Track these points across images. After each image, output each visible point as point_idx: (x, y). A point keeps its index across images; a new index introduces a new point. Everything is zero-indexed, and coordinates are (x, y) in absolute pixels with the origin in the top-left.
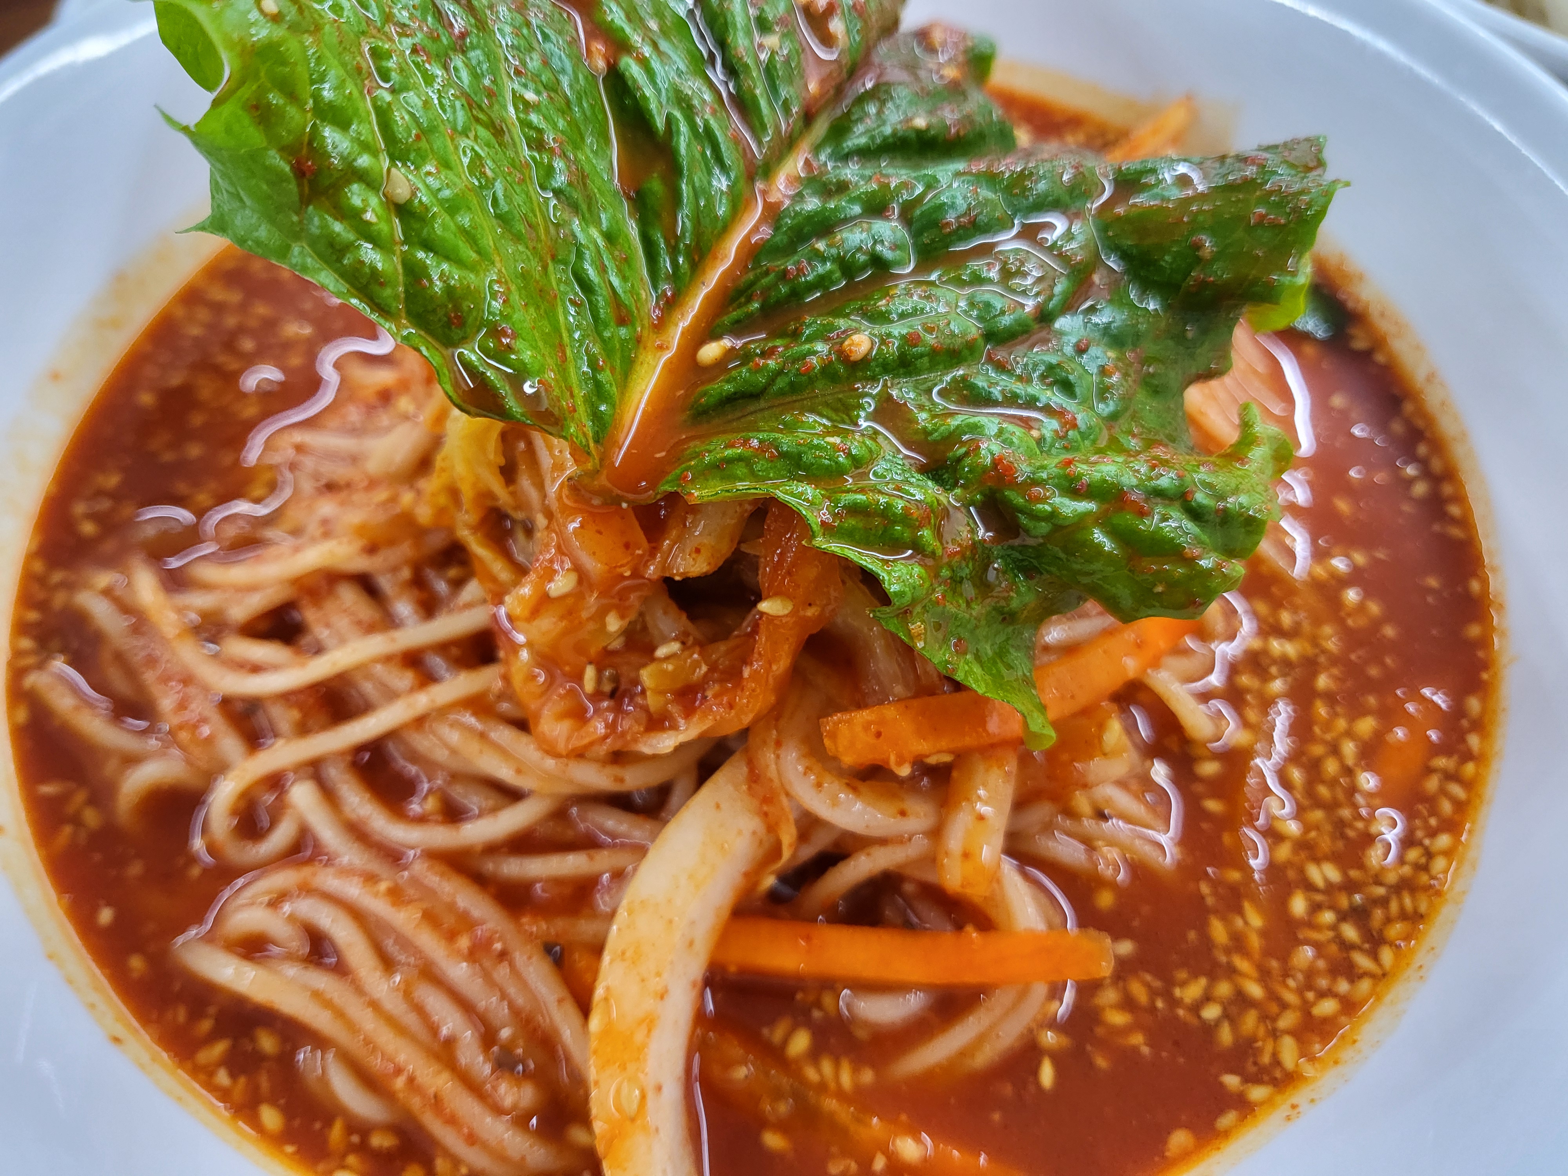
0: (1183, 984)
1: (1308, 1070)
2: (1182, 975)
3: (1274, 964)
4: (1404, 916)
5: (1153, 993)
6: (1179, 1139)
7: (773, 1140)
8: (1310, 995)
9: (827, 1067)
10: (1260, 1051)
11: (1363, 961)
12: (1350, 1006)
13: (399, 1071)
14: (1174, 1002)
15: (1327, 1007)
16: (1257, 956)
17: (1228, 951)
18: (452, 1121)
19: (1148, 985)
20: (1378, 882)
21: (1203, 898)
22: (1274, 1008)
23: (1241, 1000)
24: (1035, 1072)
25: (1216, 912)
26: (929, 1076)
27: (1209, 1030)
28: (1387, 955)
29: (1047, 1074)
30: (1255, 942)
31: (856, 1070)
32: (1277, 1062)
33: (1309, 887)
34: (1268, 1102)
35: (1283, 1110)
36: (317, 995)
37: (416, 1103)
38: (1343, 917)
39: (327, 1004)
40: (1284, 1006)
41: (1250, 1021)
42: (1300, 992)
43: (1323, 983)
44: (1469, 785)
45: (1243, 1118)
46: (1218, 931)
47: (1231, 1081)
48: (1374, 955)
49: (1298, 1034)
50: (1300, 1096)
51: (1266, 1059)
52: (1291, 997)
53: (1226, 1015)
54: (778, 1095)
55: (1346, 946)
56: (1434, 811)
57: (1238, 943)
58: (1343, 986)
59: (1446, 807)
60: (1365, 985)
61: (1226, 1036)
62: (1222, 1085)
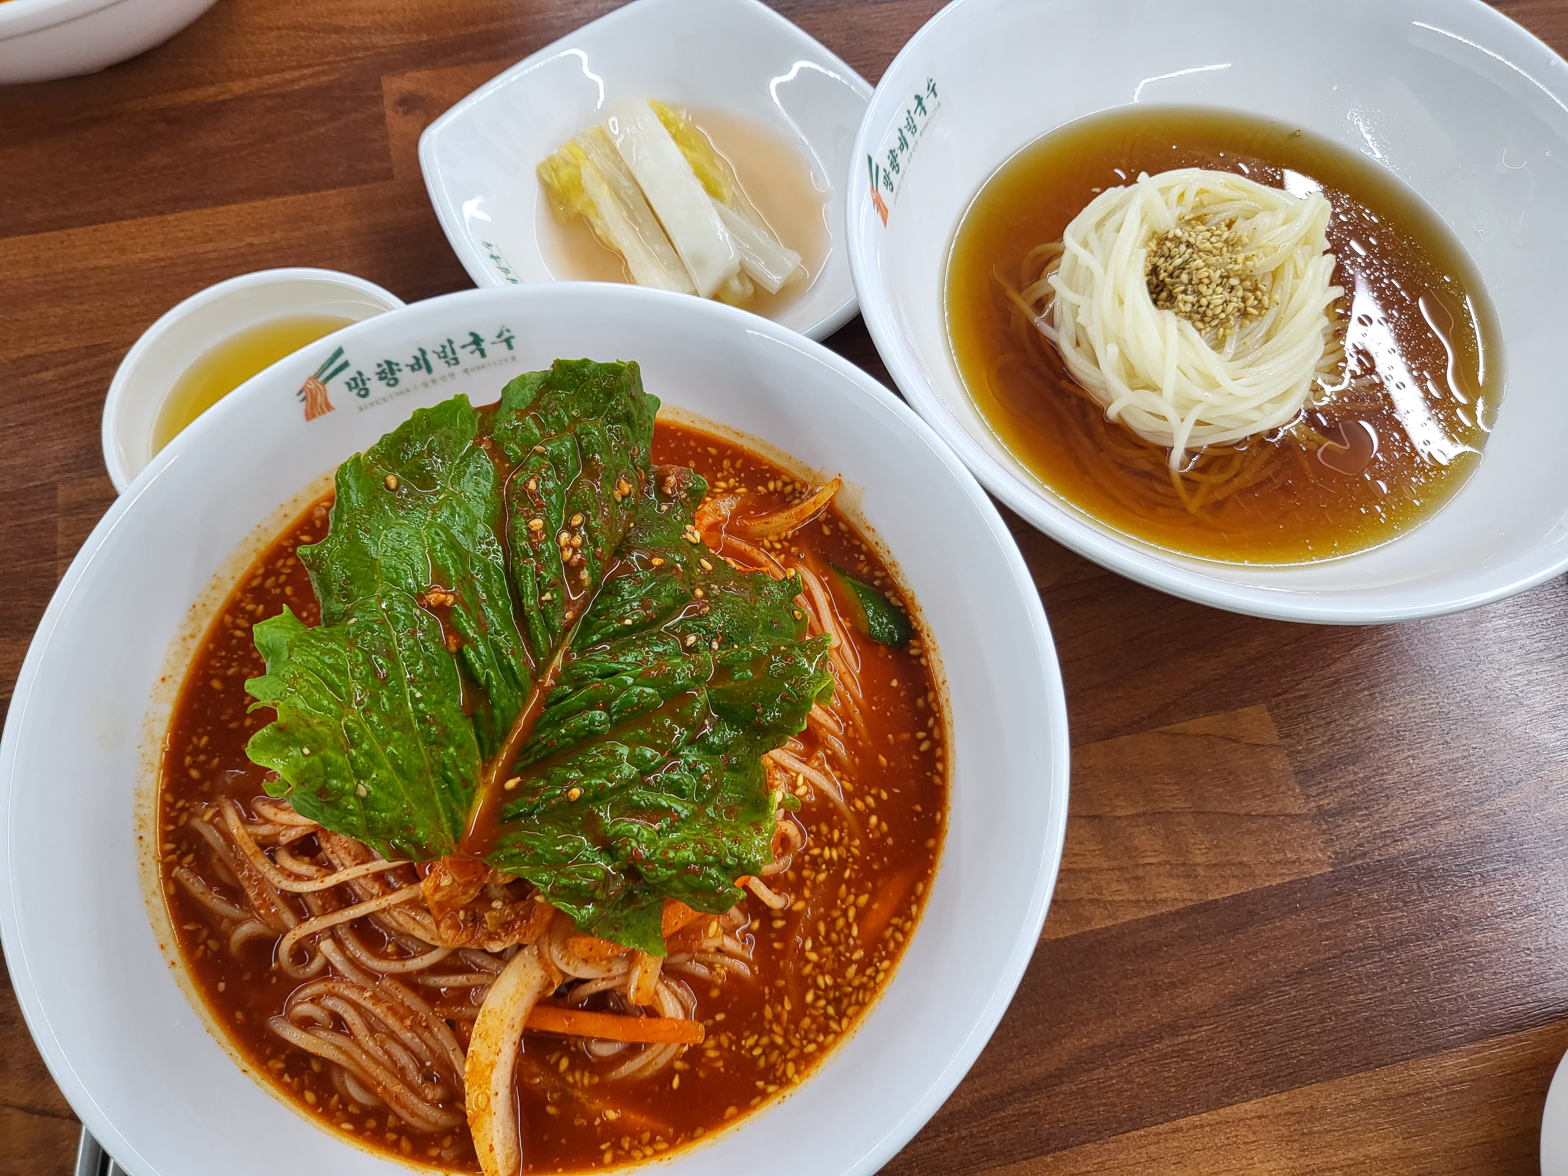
0: (746, 1039)
1: (796, 1078)
2: (746, 1034)
3: (792, 1027)
4: (857, 1002)
5: (731, 1042)
6: (731, 1110)
7: (551, 1110)
8: (805, 1042)
9: (578, 1075)
10: (777, 1070)
11: (834, 1025)
12: (822, 1048)
13: (379, 1084)
14: (740, 1047)
15: (811, 1048)
16: (784, 1024)
17: (771, 1022)
18: (404, 1106)
19: (730, 1039)
20: (850, 985)
21: (764, 995)
22: (787, 1048)
23: (773, 1045)
24: (671, 1081)
25: (769, 1002)
26: (622, 1081)
27: (756, 1059)
28: (845, 1022)
29: (676, 1082)
30: (785, 1016)
31: (591, 1078)
32: (784, 1073)
33: (817, 987)
34: (776, 1092)
35: (779, 1098)
36: (338, 1048)
37: (387, 1100)
38: (829, 1003)
39: (345, 1053)
40: (792, 1046)
41: (775, 1055)
42: (801, 1040)
43: (812, 1036)
44: (906, 934)
45: (762, 1101)
46: (768, 1012)
47: (760, 1084)
48: (839, 1023)
49: (795, 1061)
50: (787, 1092)
51: (779, 1074)
52: (796, 1043)
53: (764, 1053)
54: (554, 1091)
55: (827, 1017)
56: (885, 948)
57: (777, 1018)
58: (821, 1038)
59: (892, 945)
60: (831, 1038)
61: (762, 1063)
62: (756, 1086)
